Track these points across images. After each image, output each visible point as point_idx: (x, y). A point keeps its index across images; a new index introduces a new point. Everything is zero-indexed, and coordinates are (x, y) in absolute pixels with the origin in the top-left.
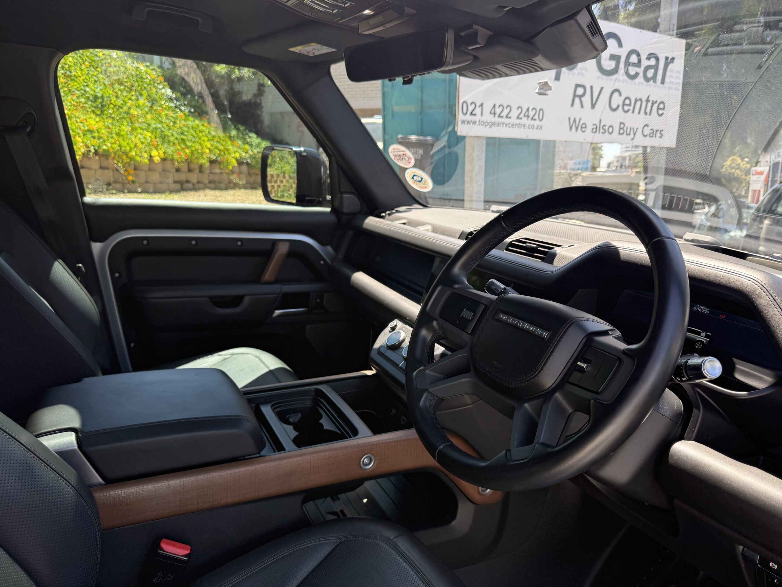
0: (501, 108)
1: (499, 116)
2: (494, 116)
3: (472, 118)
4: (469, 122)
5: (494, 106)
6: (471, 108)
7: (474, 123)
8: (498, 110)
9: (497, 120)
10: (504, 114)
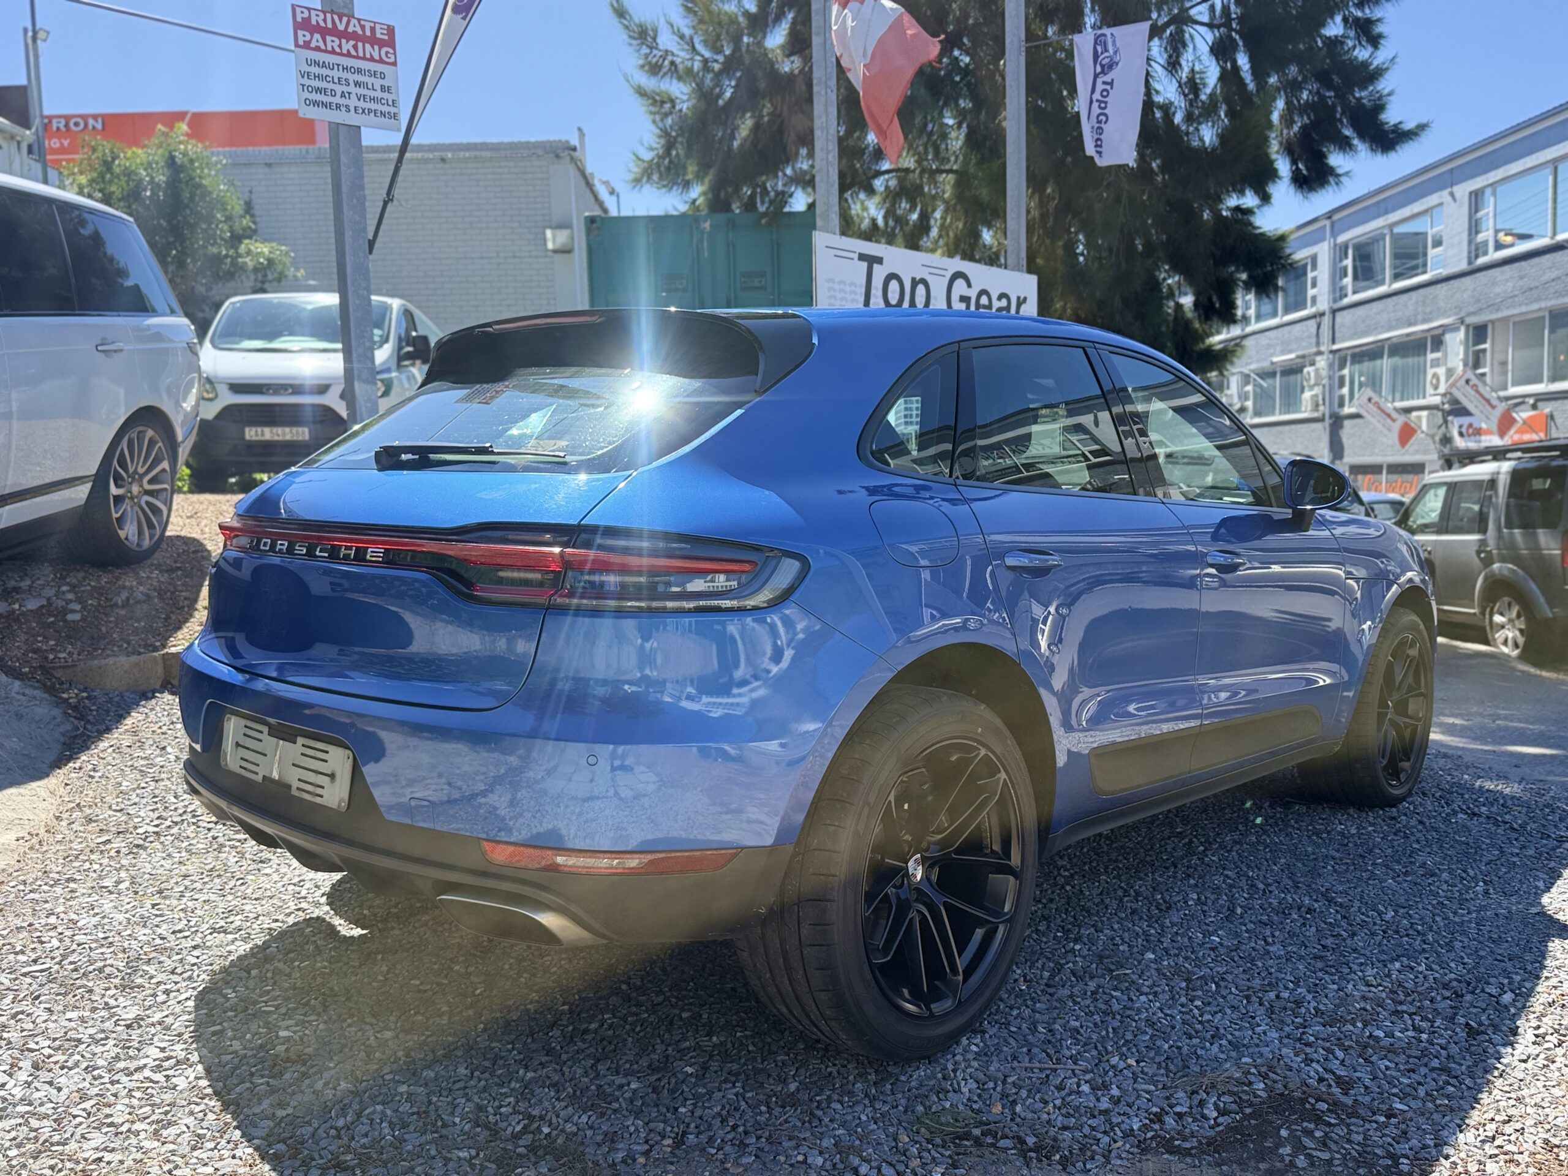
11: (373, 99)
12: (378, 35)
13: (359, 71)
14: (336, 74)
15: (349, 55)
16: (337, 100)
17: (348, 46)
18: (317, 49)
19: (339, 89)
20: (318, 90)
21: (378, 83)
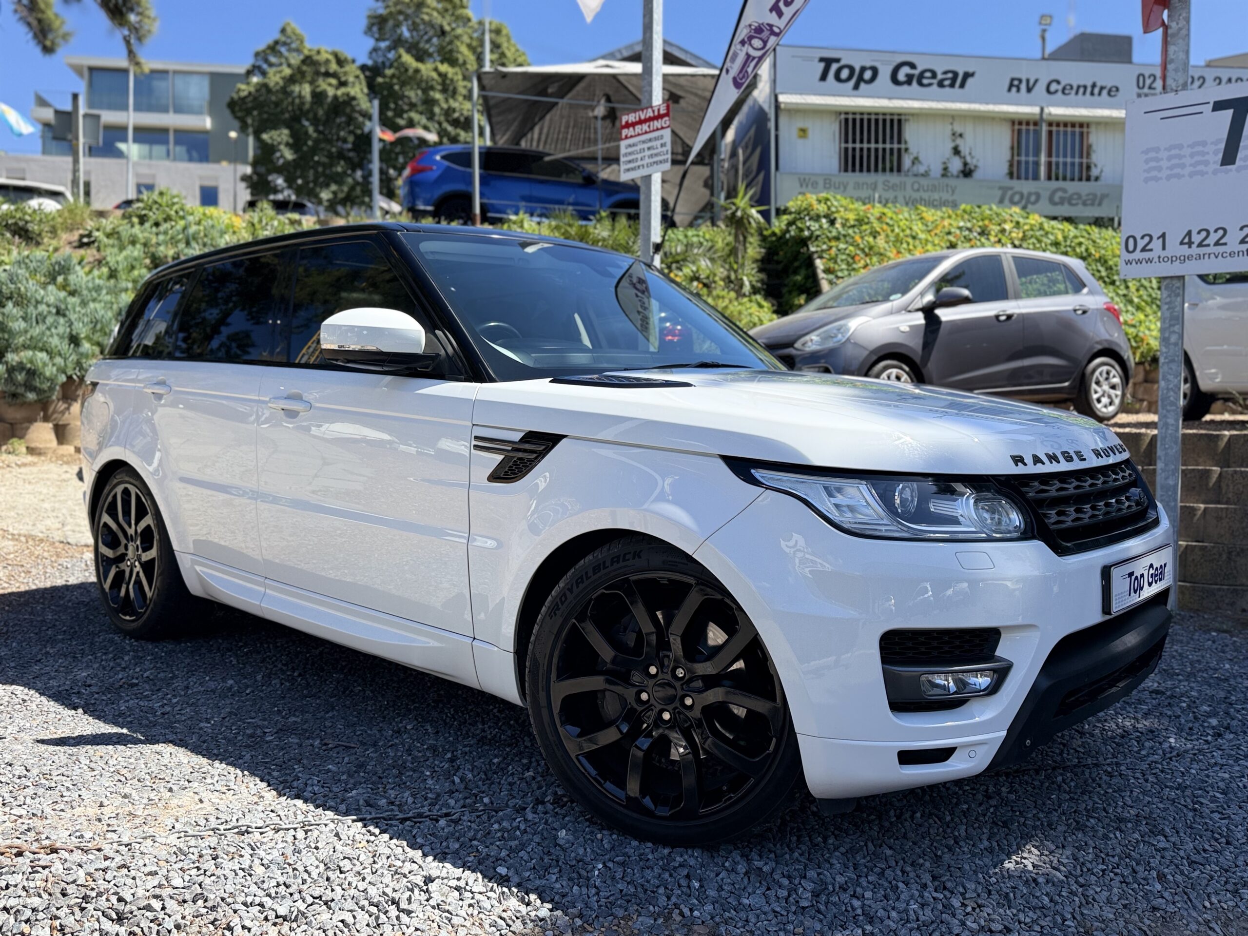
0: (1204, 234)
1: (1200, 245)
2: (1190, 247)
3: (1146, 255)
4: (1139, 262)
5: (1189, 233)
6: (1141, 244)
7: (1150, 261)
8: (1196, 239)
9: (1195, 250)
10: (1212, 240)
11: (656, 155)
12: (661, 112)
13: (650, 140)
14: (638, 148)
15: (646, 132)
16: (639, 163)
17: (645, 127)
18: (631, 137)
19: (639, 156)
21: (658, 143)
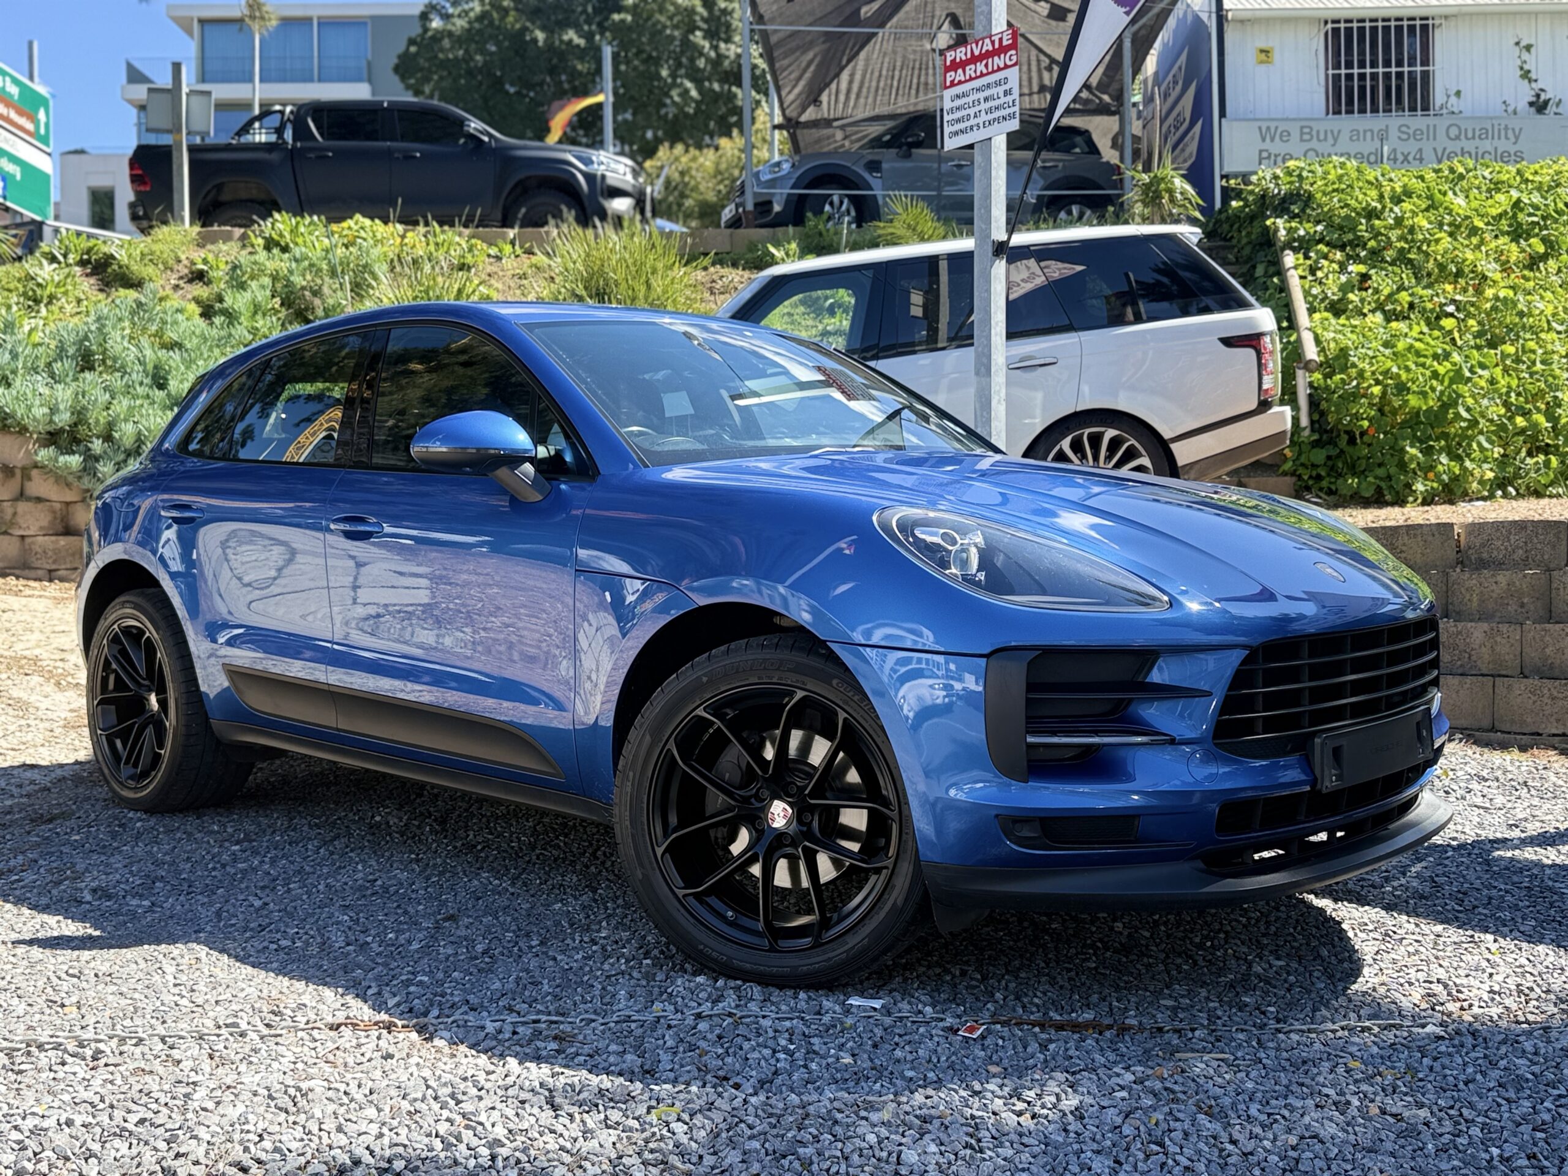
12: (1005, 43)
13: (988, 86)
14: (970, 99)
15: (982, 75)
16: (973, 122)
17: (981, 67)
18: (960, 82)
20: (958, 121)
21: (1000, 90)
